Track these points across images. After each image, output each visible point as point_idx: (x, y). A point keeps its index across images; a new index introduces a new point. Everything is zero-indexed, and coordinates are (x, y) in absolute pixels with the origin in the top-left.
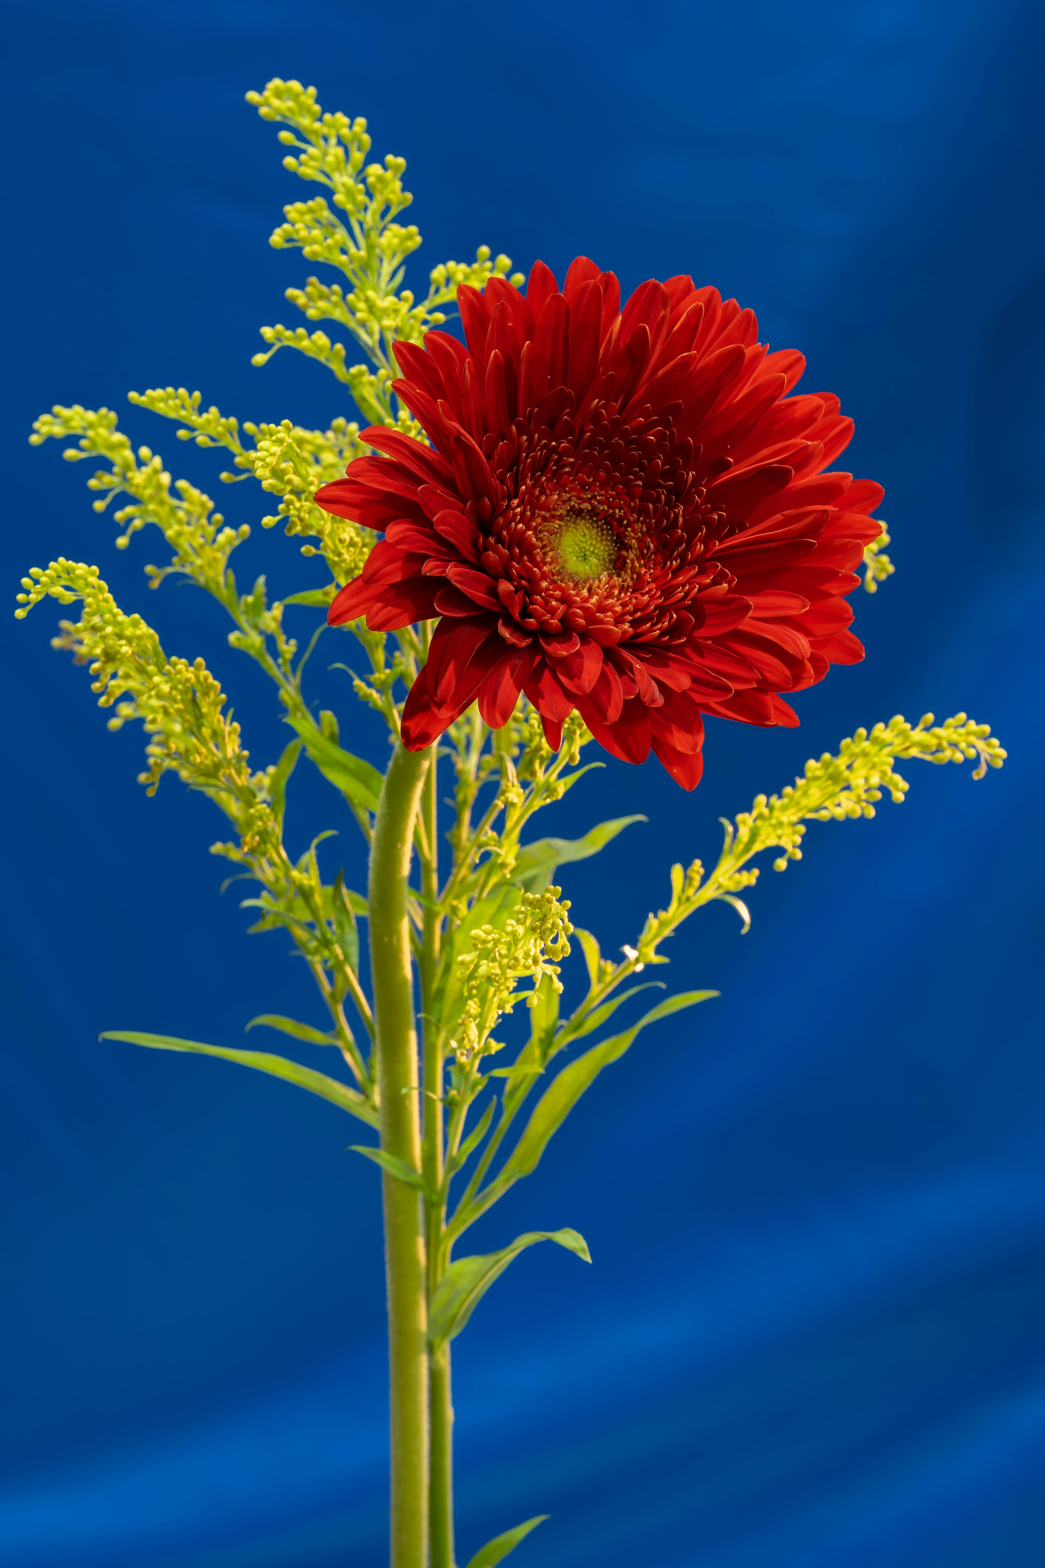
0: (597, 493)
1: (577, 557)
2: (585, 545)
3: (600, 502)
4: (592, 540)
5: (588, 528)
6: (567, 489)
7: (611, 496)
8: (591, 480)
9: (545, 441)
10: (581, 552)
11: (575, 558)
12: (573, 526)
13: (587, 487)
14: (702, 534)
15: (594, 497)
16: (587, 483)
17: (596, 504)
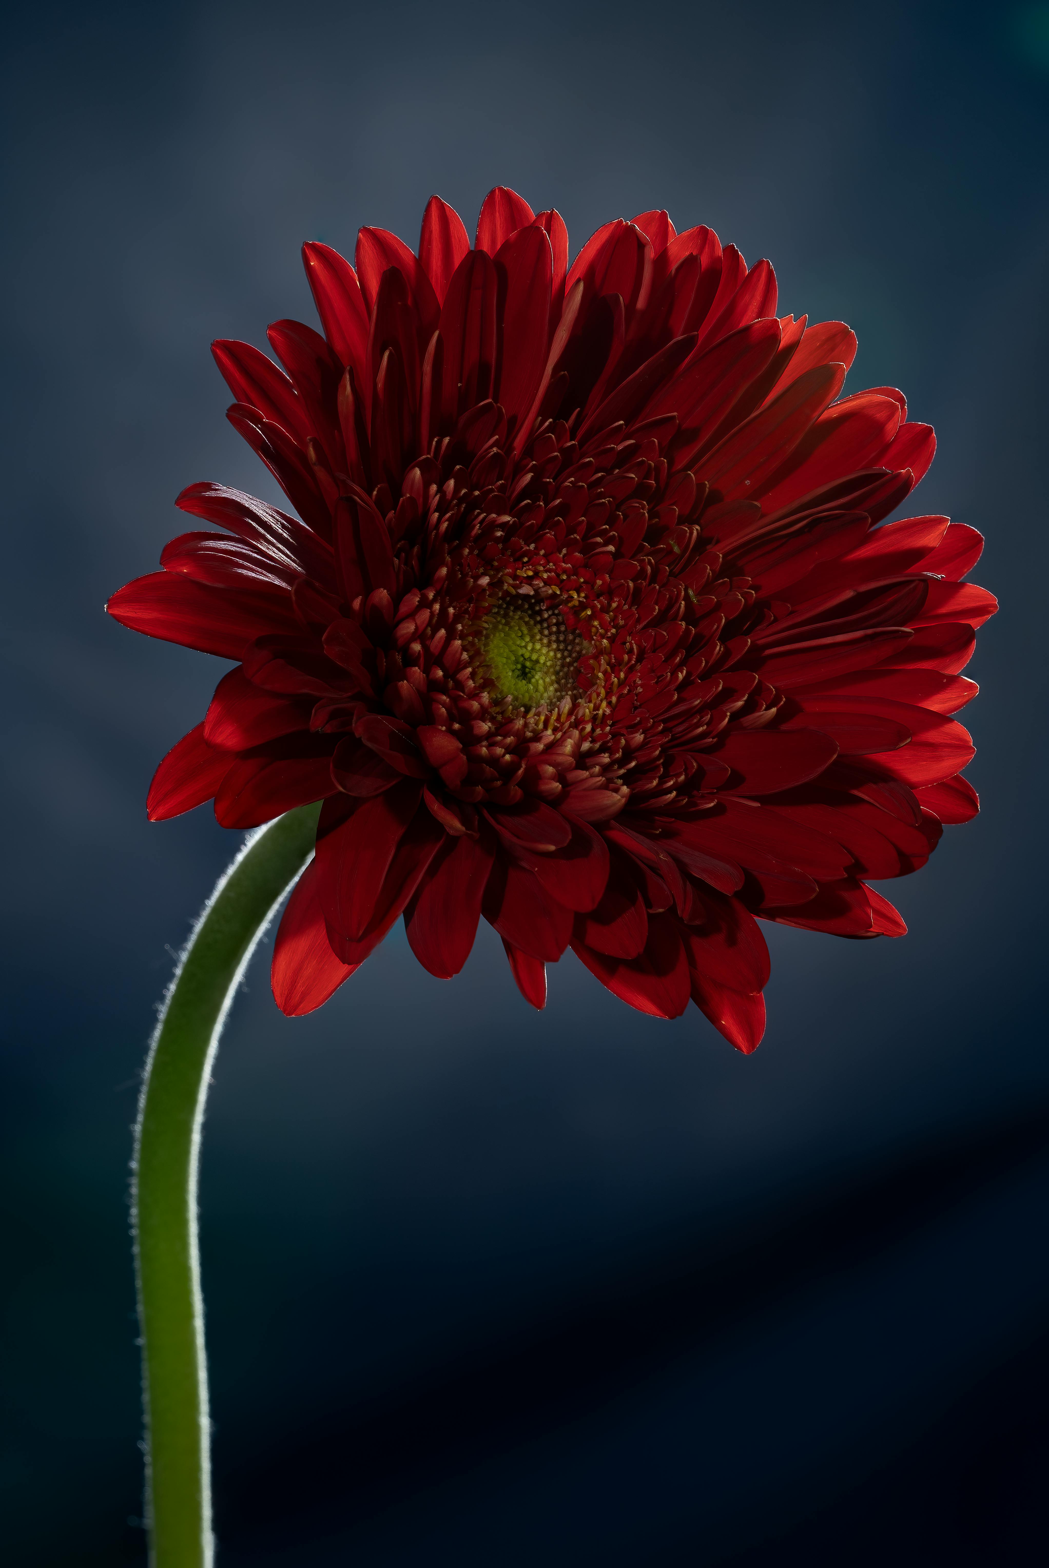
0: (542, 568)
1: (513, 671)
2: (524, 650)
3: (547, 583)
4: (534, 643)
5: (527, 623)
6: (496, 564)
7: (565, 571)
8: (532, 546)
9: (464, 491)
10: (518, 663)
11: (510, 674)
12: (503, 621)
13: (526, 559)
14: (718, 627)
15: (536, 575)
16: (527, 553)
17: (542, 584)
